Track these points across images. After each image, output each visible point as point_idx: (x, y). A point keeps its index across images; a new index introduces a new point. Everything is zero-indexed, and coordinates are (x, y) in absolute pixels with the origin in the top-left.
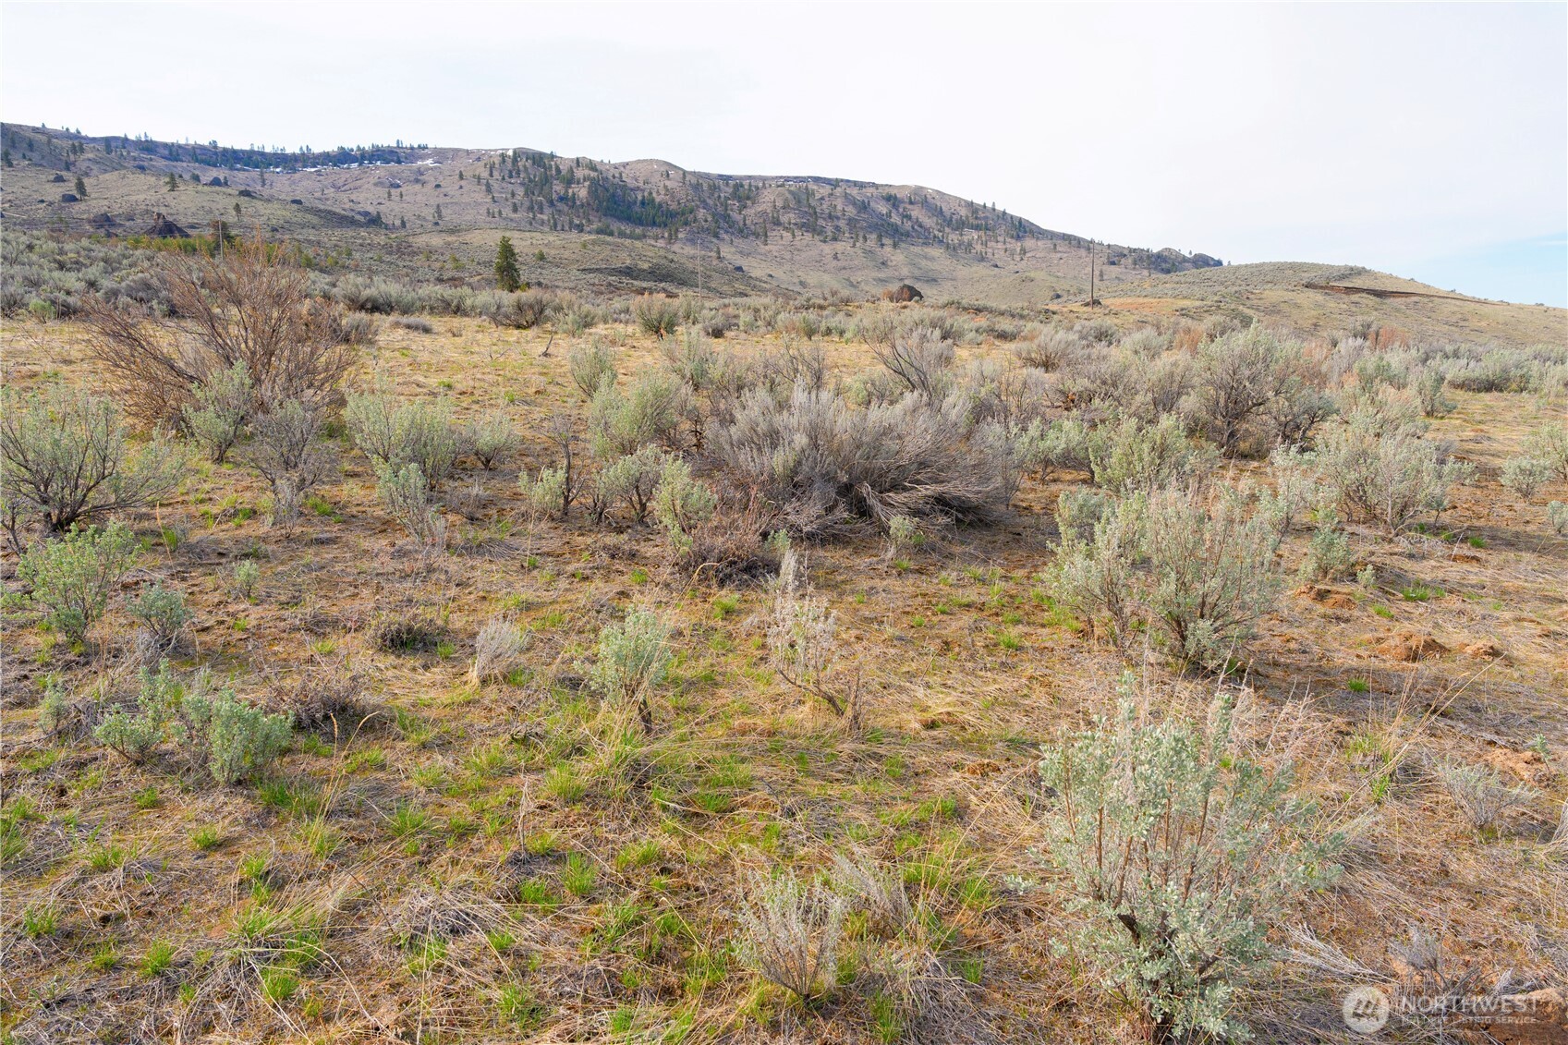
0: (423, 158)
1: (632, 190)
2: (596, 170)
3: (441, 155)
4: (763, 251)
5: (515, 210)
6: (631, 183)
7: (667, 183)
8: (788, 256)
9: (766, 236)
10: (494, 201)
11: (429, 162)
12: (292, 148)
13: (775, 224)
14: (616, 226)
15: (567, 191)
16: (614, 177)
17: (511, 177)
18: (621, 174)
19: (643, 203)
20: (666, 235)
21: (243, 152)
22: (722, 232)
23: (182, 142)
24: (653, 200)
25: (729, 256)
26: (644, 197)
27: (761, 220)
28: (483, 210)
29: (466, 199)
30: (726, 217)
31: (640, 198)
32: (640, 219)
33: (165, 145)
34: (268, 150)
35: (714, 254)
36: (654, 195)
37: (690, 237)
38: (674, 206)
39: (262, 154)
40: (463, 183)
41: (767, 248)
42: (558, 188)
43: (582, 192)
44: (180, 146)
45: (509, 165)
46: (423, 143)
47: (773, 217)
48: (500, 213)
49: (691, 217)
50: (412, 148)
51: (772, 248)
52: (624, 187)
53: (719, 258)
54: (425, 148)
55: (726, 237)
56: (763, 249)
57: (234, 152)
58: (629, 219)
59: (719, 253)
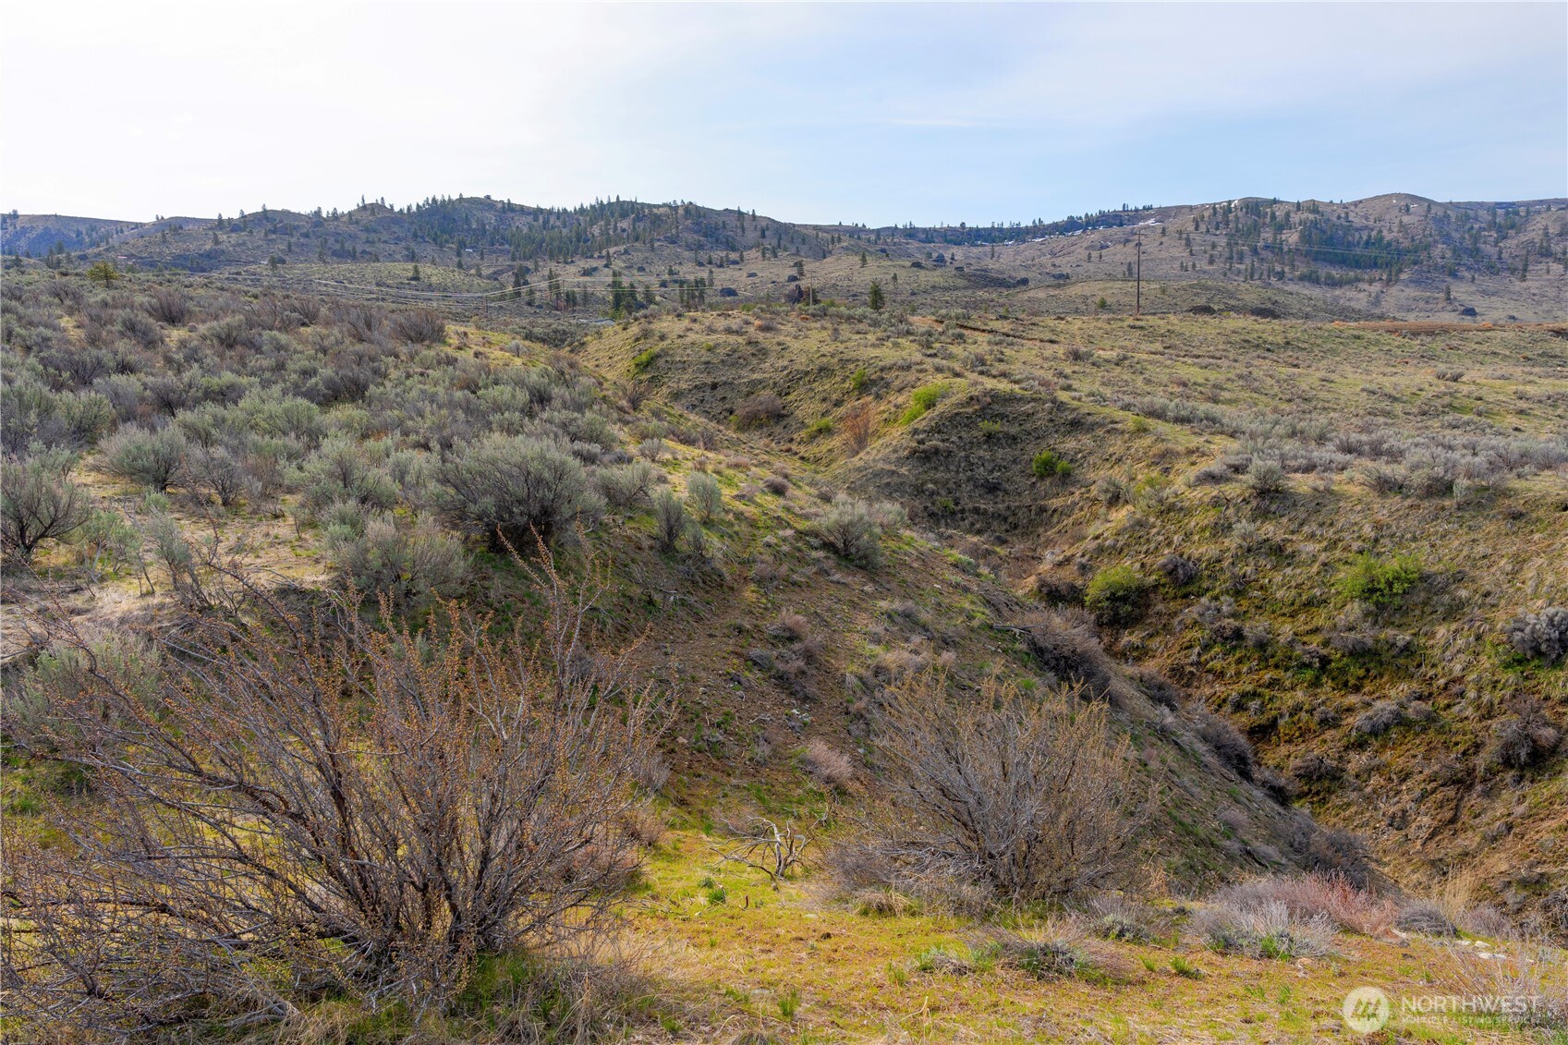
0: (1145, 218)
1: (1357, 230)
2: (1318, 212)
3: (1164, 213)
4: (1517, 289)
5: (1211, 262)
6: (1357, 221)
7: (1406, 219)
8: (1552, 293)
9: (1525, 270)
10: (1191, 254)
11: (1151, 222)
12: (1026, 222)
13: (1542, 255)
14: (1324, 271)
15: (1275, 239)
16: (1339, 217)
17: (1217, 229)
18: (1347, 214)
19: (1367, 243)
20: (1384, 277)
21: (985, 229)
22: (1462, 269)
23: (938, 226)
24: (1382, 238)
25: (1463, 297)
26: (1369, 236)
27: (1524, 252)
28: (1177, 265)
29: (1164, 254)
30: (1475, 252)
31: (1365, 238)
32: (1357, 262)
33: (924, 230)
34: (1006, 226)
35: (1442, 295)
36: (1385, 233)
37: (1415, 277)
38: (1406, 244)
39: (1000, 230)
40: (1164, 239)
41: (1524, 284)
42: (1267, 235)
43: (1292, 238)
44: (935, 230)
45: (1220, 218)
46: (1148, 204)
47: (1541, 247)
48: (1194, 266)
49: (1423, 256)
50: (1137, 210)
51: (1532, 284)
52: (1349, 228)
53: (1448, 299)
54: (1150, 208)
55: (1466, 274)
56: (1518, 285)
57: (978, 230)
58: (1343, 261)
59: (1448, 293)
